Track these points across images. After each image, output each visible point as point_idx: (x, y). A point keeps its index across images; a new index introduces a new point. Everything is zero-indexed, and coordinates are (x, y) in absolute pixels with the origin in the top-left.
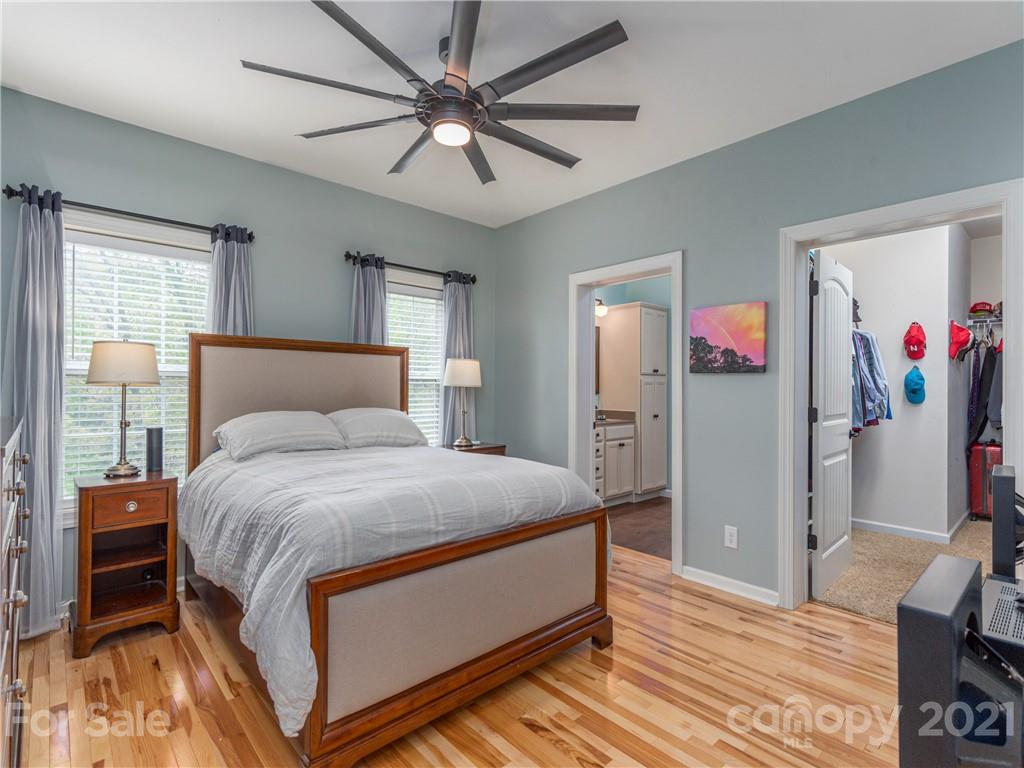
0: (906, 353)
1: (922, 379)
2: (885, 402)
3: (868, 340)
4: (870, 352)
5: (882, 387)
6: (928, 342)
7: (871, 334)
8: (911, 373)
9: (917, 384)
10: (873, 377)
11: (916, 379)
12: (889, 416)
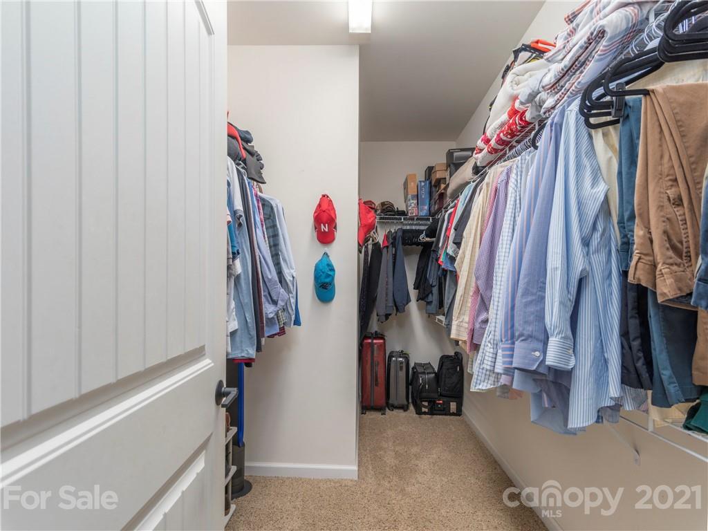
0: (315, 234)
1: (333, 270)
2: (293, 301)
3: (272, 208)
4: (274, 226)
5: (288, 278)
6: (339, 221)
7: (277, 202)
8: (321, 260)
9: (329, 276)
10: (277, 265)
11: (326, 269)
12: (297, 322)
